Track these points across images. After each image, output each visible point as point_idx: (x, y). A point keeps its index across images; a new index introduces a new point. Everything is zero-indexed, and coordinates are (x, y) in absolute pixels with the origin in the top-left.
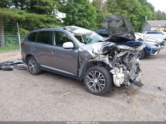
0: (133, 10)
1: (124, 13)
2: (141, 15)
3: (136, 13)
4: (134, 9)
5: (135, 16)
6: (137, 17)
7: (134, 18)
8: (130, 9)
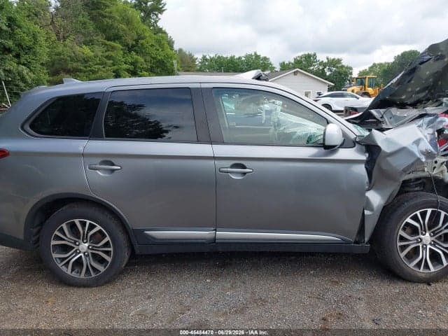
0: (134, 43)
1: (113, 48)
2: (154, 58)
3: (142, 53)
4: (137, 41)
5: (141, 59)
6: (145, 61)
7: (139, 65)
8: (126, 39)
